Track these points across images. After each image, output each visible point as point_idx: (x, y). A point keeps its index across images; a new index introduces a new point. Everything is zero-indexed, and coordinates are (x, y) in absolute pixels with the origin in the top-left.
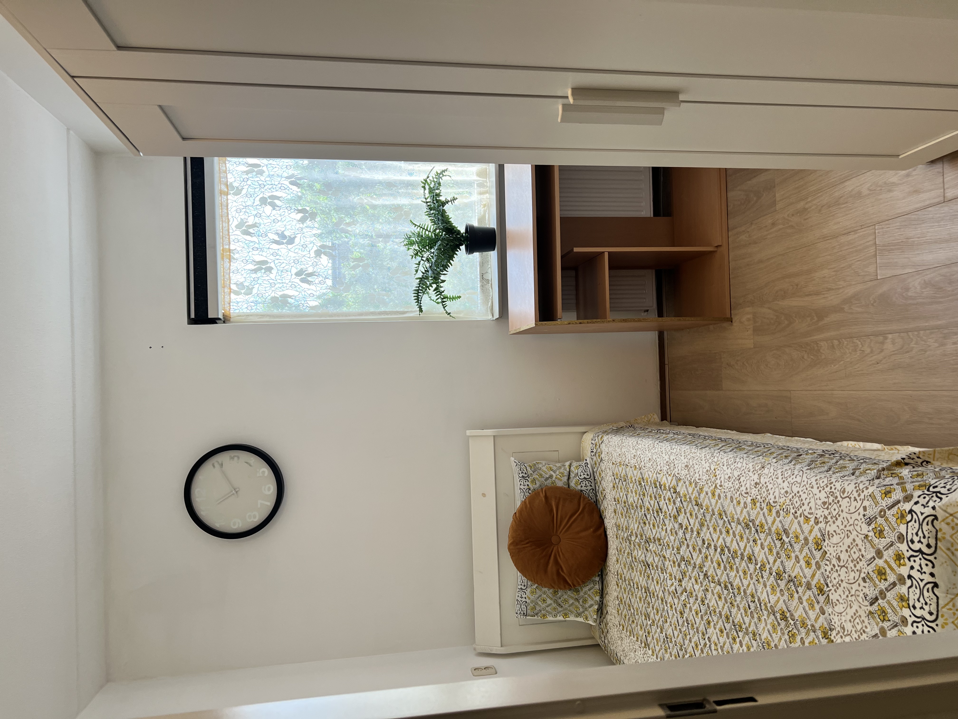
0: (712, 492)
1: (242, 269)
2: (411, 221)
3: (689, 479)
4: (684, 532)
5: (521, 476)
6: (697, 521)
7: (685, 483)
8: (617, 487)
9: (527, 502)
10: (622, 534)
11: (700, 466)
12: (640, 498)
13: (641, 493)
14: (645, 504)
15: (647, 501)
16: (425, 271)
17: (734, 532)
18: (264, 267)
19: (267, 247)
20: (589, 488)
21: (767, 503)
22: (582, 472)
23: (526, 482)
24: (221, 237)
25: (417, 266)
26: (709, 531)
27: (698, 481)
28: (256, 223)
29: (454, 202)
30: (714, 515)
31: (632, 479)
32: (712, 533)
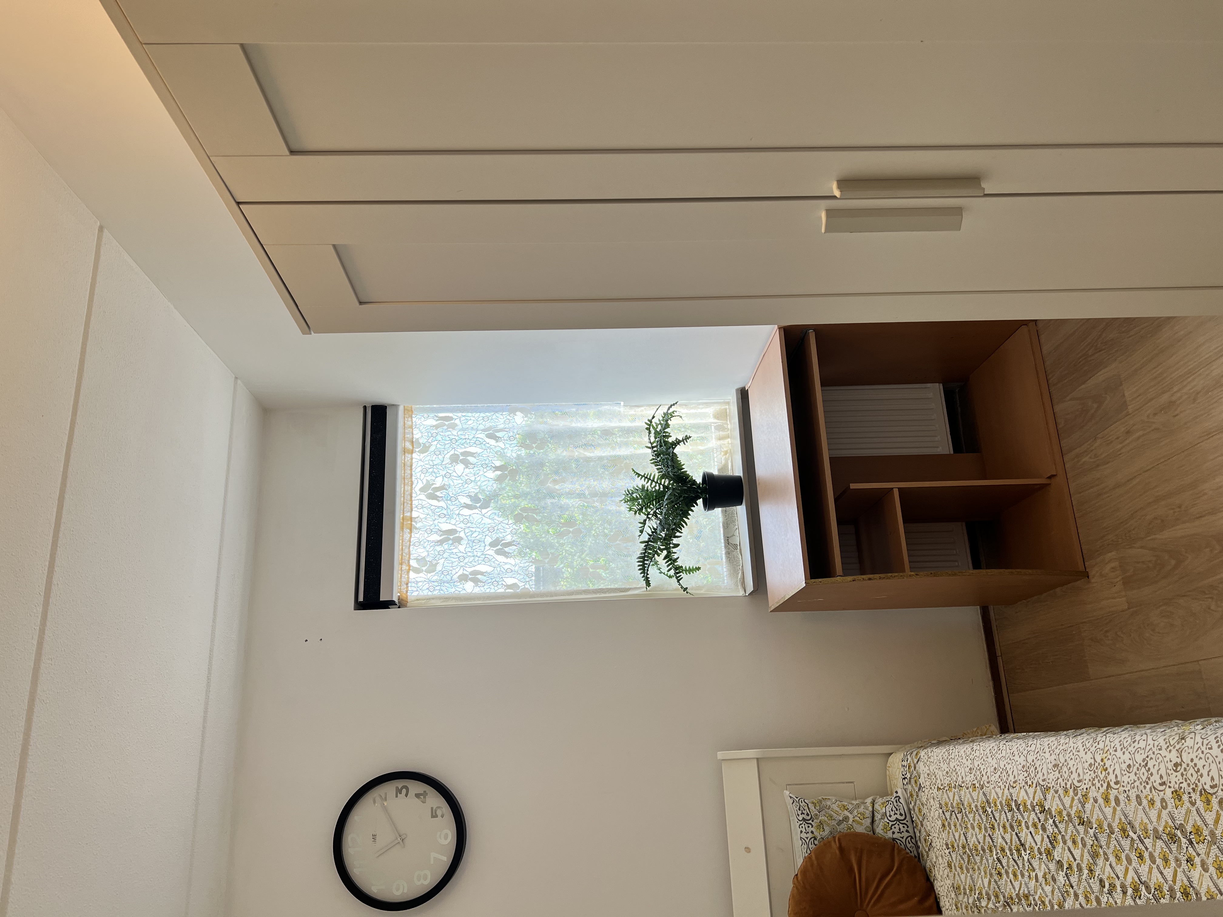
0: (1104, 797)
1: (425, 541)
2: (633, 470)
3: (1063, 784)
4: (1066, 874)
5: (801, 819)
6: (1086, 851)
7: (1056, 792)
8: (949, 824)
9: (814, 858)
10: (966, 900)
11: (1077, 761)
12: (987, 835)
13: (988, 825)
14: (997, 843)
15: (1000, 836)
16: (653, 532)
17: (1151, 856)
18: (451, 537)
19: (457, 512)
20: (906, 835)
21: (1201, 792)
22: (892, 811)
23: (809, 827)
24: (402, 502)
25: (642, 525)
26: (1108, 863)
27: (1078, 785)
28: (444, 484)
29: (687, 442)
30: (1113, 833)
31: (970, 806)
32: (1114, 864)
